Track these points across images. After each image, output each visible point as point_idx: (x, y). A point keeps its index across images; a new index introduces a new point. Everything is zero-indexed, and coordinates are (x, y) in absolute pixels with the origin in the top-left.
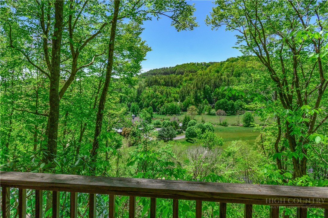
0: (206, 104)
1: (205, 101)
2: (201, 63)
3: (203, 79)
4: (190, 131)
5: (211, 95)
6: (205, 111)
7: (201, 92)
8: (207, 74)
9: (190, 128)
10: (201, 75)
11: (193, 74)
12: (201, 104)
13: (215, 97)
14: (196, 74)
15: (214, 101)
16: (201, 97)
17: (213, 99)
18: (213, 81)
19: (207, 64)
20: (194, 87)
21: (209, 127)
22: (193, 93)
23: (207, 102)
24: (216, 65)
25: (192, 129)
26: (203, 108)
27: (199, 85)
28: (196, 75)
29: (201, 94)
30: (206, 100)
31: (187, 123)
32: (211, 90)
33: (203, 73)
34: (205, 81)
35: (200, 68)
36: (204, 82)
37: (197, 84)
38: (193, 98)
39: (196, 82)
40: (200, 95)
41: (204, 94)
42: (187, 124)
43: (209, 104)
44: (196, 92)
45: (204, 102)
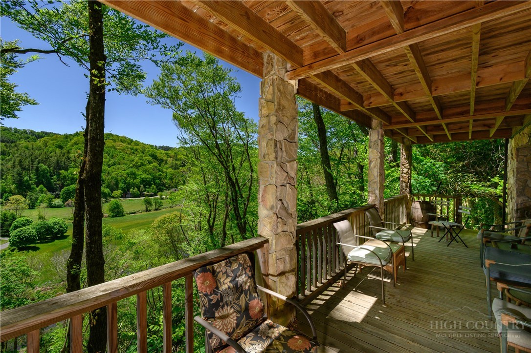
0: (42, 192)
1: (39, 187)
2: (24, 130)
3: (34, 155)
4: (21, 235)
5: (52, 179)
6: (41, 202)
7: (30, 174)
8: (39, 149)
9: (22, 230)
10: (27, 148)
11: (8, 145)
12: (31, 192)
13: (58, 182)
14: (16, 146)
15: (57, 187)
16: (31, 182)
17: (56, 184)
18: (54, 160)
19: (37, 134)
20: (14, 167)
21: (58, 223)
22: (13, 176)
23: (45, 189)
24: (57, 137)
25: (25, 232)
26: (37, 199)
27: (26, 163)
28: (16, 148)
29: (30, 177)
30: (41, 186)
31: (9, 223)
32: (50, 172)
33: (30, 146)
34: (37, 158)
35: (22, 138)
36: (37, 160)
37: (20, 161)
38: (13, 184)
39: (19, 158)
40: (29, 179)
41: (37, 178)
42: (10, 225)
43: (48, 193)
44: (19, 174)
45: (37, 189)
